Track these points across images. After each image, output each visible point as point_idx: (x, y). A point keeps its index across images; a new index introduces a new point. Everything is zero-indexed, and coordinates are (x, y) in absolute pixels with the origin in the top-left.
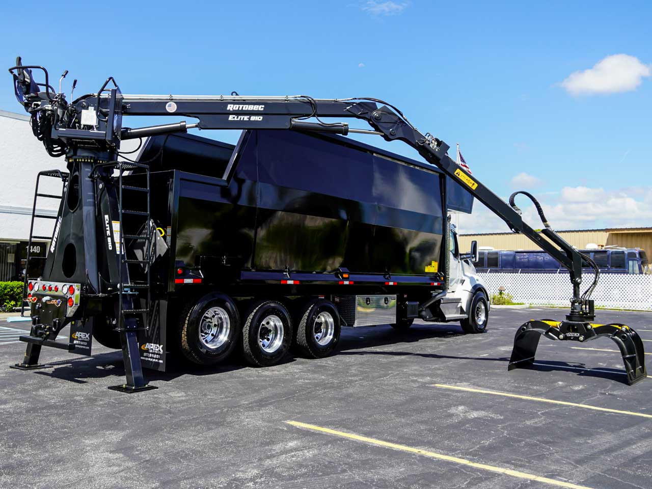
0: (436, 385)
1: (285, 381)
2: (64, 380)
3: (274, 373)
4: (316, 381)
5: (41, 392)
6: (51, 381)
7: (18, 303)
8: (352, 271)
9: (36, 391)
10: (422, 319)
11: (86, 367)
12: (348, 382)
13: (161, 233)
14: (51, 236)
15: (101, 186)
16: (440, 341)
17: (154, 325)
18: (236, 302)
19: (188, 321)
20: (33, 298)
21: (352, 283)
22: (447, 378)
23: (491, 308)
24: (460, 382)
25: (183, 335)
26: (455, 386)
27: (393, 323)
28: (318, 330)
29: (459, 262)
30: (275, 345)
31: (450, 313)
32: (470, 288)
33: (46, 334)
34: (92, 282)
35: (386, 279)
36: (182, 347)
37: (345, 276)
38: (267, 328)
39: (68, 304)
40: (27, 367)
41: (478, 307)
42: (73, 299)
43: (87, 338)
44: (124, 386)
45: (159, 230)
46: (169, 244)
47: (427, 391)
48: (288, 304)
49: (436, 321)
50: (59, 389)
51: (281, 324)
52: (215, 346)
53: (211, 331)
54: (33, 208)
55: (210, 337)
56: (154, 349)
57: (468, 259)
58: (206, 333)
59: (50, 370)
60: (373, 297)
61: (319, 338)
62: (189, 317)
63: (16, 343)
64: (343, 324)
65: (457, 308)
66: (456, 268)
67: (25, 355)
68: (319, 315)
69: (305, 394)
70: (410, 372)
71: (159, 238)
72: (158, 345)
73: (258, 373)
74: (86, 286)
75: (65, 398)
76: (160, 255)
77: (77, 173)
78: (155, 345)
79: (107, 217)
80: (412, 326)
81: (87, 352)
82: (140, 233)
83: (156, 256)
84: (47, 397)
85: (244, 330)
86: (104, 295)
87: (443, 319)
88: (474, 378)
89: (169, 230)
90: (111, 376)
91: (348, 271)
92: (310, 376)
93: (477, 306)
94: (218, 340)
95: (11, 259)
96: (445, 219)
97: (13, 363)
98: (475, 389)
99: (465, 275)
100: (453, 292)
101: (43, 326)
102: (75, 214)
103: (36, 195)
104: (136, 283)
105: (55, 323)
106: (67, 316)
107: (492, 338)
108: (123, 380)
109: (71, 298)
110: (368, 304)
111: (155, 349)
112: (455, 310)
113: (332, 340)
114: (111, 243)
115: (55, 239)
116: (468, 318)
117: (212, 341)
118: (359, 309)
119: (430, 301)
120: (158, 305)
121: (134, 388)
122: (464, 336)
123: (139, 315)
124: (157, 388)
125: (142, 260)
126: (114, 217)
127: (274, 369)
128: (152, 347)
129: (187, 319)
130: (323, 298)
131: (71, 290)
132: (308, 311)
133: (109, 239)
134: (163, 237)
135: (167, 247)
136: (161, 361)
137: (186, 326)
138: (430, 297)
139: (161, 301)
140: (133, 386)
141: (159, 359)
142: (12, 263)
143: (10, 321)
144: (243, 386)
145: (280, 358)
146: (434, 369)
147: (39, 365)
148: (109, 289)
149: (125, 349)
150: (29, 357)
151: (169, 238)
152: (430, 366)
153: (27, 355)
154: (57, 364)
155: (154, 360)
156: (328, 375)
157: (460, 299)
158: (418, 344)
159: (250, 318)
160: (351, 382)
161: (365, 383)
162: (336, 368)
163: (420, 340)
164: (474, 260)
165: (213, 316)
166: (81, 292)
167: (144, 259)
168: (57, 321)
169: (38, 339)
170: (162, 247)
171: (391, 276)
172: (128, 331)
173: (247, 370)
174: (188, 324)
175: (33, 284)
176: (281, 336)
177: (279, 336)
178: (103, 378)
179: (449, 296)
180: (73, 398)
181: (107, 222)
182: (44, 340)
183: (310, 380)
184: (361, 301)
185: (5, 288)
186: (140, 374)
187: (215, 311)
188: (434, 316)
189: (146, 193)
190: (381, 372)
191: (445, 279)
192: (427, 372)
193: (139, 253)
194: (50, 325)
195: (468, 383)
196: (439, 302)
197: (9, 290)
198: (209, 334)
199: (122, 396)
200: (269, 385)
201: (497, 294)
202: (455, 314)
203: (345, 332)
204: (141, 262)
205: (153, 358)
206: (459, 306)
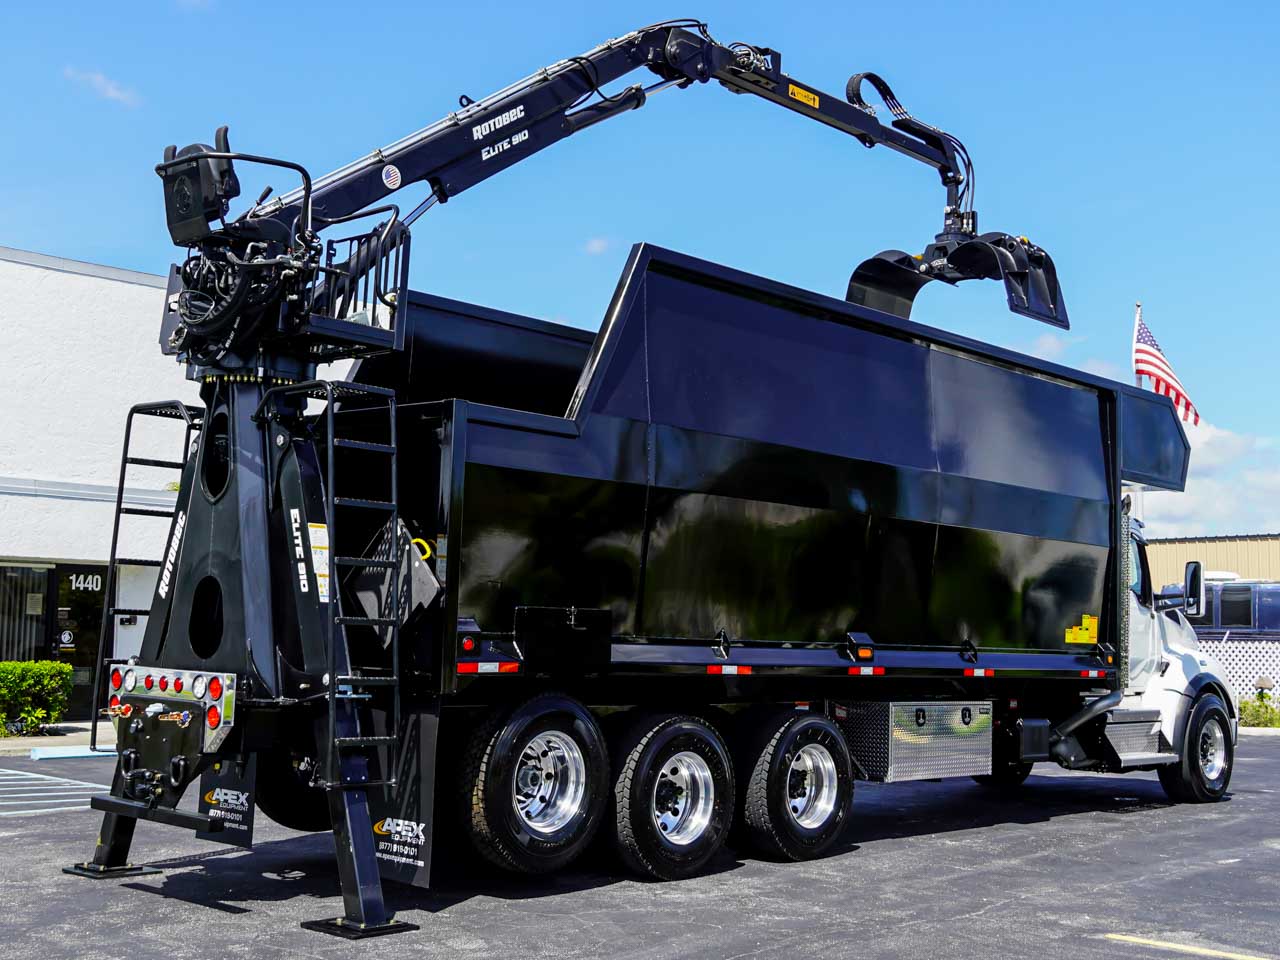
0: (1110, 936)
1: (723, 917)
2: (194, 905)
3: (694, 895)
4: (801, 918)
5: (148, 933)
6: (166, 906)
7: (52, 714)
8: (881, 640)
9: (136, 929)
10: (1056, 764)
11: (241, 873)
12: (882, 923)
13: (424, 552)
14: (161, 559)
15: (280, 440)
16: (1107, 821)
17: (406, 773)
18: (596, 717)
19: (488, 764)
20: (123, 708)
21: (881, 671)
22: (1134, 919)
23: (1241, 736)
24: (1171, 931)
25: (475, 799)
26: (1160, 939)
27: (985, 773)
28: (797, 790)
29: (1153, 617)
30: (692, 826)
31: (1132, 749)
32: (1182, 683)
33: (154, 793)
34: (261, 672)
35: (964, 659)
36: (472, 828)
37: (864, 653)
38: (672, 784)
39: (207, 723)
40: (104, 872)
41: (1205, 735)
42: (219, 709)
43: (242, 804)
44: (339, 921)
45: (418, 544)
46: (444, 579)
47: (1087, 949)
48: (724, 725)
49: (1095, 768)
50: (190, 925)
51: (708, 773)
52: (552, 824)
53: (539, 791)
54: (117, 485)
55: (536, 806)
56: (404, 833)
57: (1177, 610)
58: (527, 796)
59: (158, 879)
60: (932, 707)
61: (800, 810)
62: (490, 755)
63: (61, 813)
64: (858, 775)
65: (1148, 734)
66: (1147, 633)
67: (99, 843)
68: (800, 752)
69: (778, 950)
70: (1039, 901)
71: (419, 562)
72: (413, 824)
73: (656, 895)
74: (247, 679)
75: (206, 948)
76: (420, 605)
77: (223, 409)
78: (407, 822)
79: (295, 513)
80: (1027, 781)
81: (243, 839)
82: (372, 552)
83: (410, 607)
84: (164, 945)
85: (618, 788)
86: (290, 701)
87: (1114, 764)
88: (1206, 921)
89: (442, 543)
90: (302, 897)
91: (872, 642)
92: (785, 905)
93: (1204, 731)
94: (556, 812)
95: (34, 606)
96: (1116, 508)
97: (70, 863)
98: (1210, 948)
99: (1170, 652)
100: (1138, 694)
101: (147, 774)
102: (220, 506)
103: (126, 460)
104: (365, 673)
105: (176, 766)
106: (204, 751)
107: (1243, 816)
108: (334, 907)
109: (213, 707)
110: (920, 725)
111: (407, 832)
112: (1145, 741)
113: (834, 815)
114: (305, 577)
115: (169, 566)
116: (1180, 762)
117: (543, 814)
118: (898, 735)
119: (1080, 718)
120: (417, 724)
121: (363, 926)
122: (1169, 809)
123: (371, 751)
124: (417, 928)
125: (376, 618)
126: (314, 515)
127: (691, 887)
128: (399, 829)
129: (485, 759)
130: (807, 708)
131: (214, 687)
132: (774, 742)
133: (302, 567)
134: (427, 560)
135: (437, 585)
136: (421, 863)
137: (482, 776)
138: (1079, 707)
139: (422, 716)
140: (362, 922)
141: (415, 858)
142: (38, 616)
143: (37, 758)
144: (623, 927)
145: (705, 859)
146: (1098, 893)
147: (129, 866)
148: (302, 686)
149: (340, 831)
150: (107, 848)
151: (441, 565)
152: (1087, 885)
153: (102, 842)
154: (168, 866)
155: (404, 860)
156: (828, 904)
157: (1158, 713)
158: (1049, 828)
159: (632, 759)
160: (888, 923)
161: (926, 927)
162: (846, 886)
163: (1053, 819)
164: (1192, 611)
165: (545, 754)
166: (237, 695)
167: (381, 615)
168: (182, 763)
169: (136, 804)
170: (426, 587)
171: (979, 653)
172: (346, 789)
173: (625, 887)
174: (486, 773)
175: (122, 673)
176: (706, 804)
177: (701, 803)
178: (284, 902)
179: (1128, 704)
180: (225, 946)
181: (295, 526)
182: (151, 808)
183: (785, 914)
184: (905, 718)
185: (23, 678)
186: (377, 894)
187: (549, 742)
188: (1089, 757)
189: (388, 456)
190: (963, 899)
191: (1118, 661)
192: (1081, 901)
193: (368, 601)
194: (164, 772)
195: (1194, 934)
196: (1102, 719)
197: (32, 682)
198: (534, 797)
199: (339, 946)
200: (688, 925)
201: (1251, 697)
202: (1143, 751)
203: (865, 793)
204: (375, 622)
205: (402, 855)
206: (1156, 728)
